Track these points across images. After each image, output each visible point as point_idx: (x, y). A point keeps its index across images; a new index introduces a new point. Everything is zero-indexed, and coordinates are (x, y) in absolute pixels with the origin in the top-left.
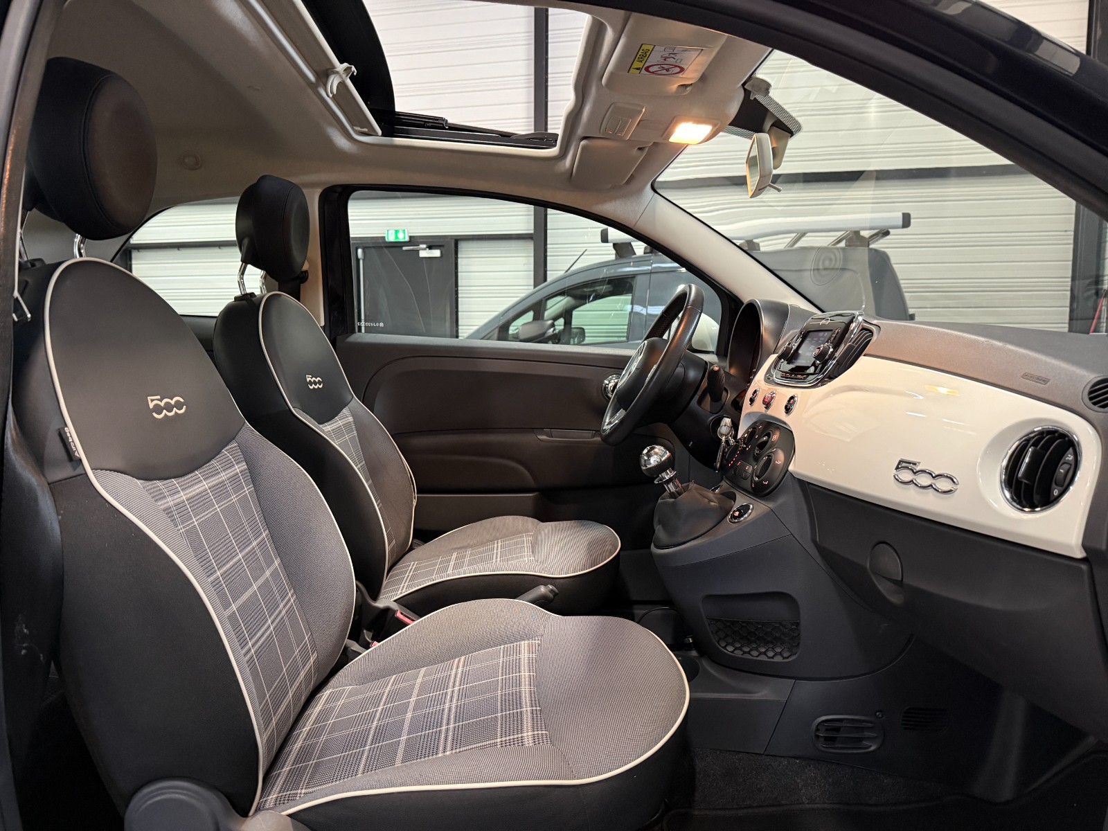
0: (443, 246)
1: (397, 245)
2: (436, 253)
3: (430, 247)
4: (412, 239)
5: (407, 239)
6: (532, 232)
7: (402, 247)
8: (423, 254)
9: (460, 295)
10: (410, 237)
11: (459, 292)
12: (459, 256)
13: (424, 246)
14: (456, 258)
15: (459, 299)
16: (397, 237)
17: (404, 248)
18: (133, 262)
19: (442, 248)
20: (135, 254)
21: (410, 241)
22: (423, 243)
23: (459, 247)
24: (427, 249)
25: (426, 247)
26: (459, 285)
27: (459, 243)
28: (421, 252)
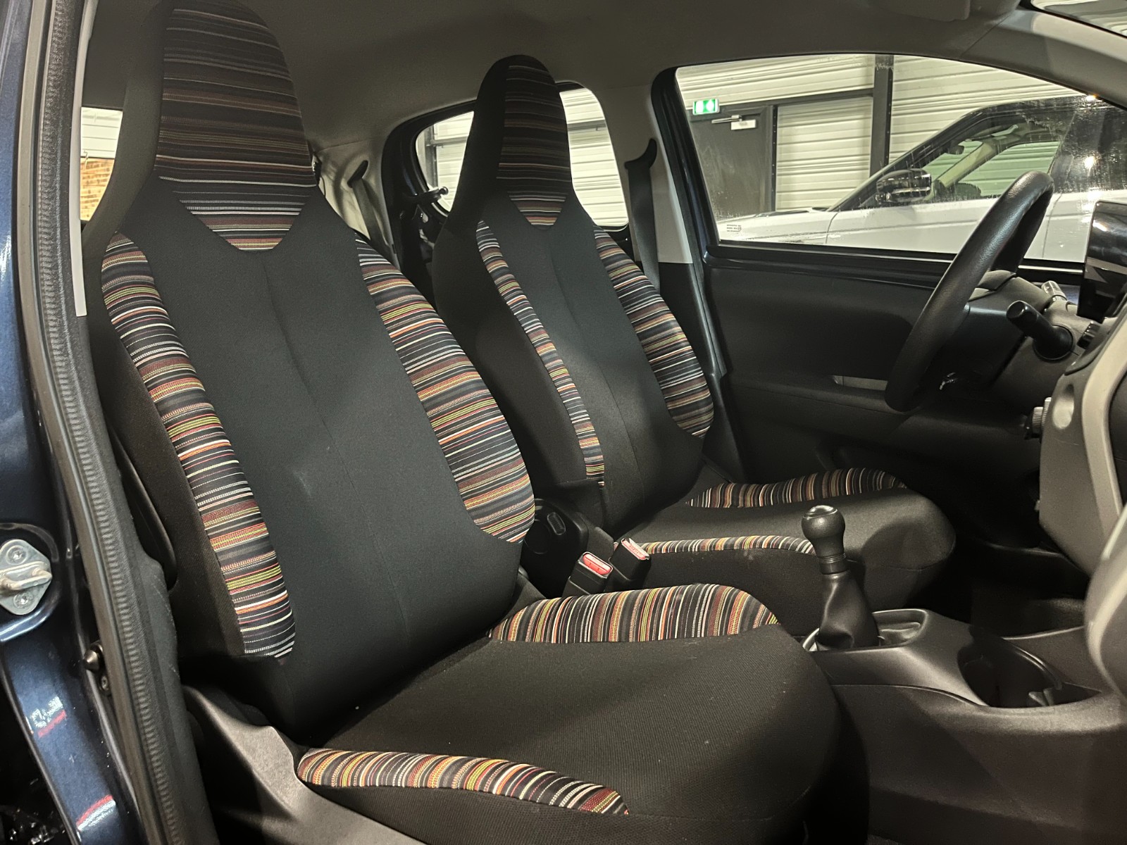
0: (758, 114)
1: (708, 118)
2: (751, 124)
3: (744, 118)
4: (723, 110)
5: (717, 110)
6: (872, 86)
7: (711, 120)
8: (735, 126)
9: (778, 173)
10: (721, 107)
11: (777, 168)
12: (778, 125)
13: (737, 117)
14: (775, 128)
15: (777, 177)
16: (705, 110)
17: (713, 121)
19: (757, 117)
21: (720, 113)
22: (735, 113)
23: (779, 113)
24: (741, 120)
25: (740, 118)
26: (778, 159)
27: (779, 108)
28: (733, 124)
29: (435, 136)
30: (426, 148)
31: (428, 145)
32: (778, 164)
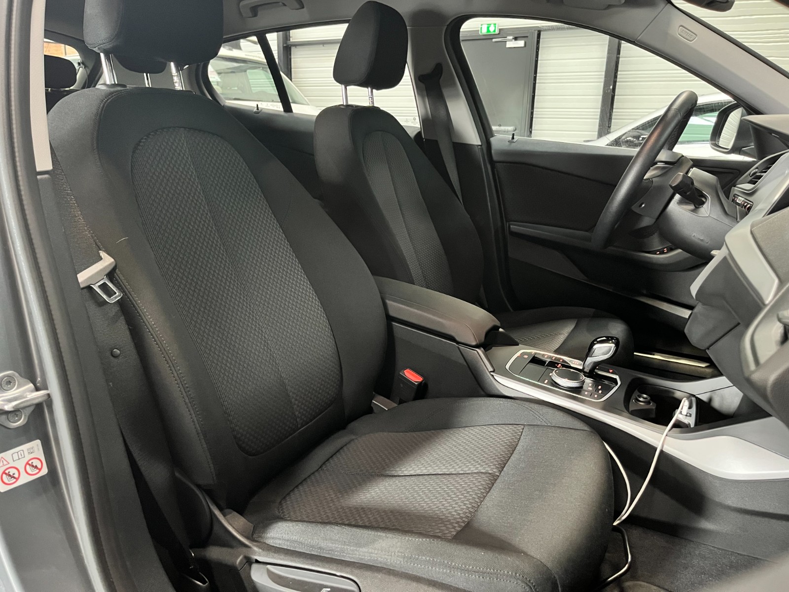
0: (527, 37)
1: (488, 38)
2: (521, 43)
3: (516, 39)
4: (502, 32)
5: (497, 32)
7: (492, 39)
8: (510, 44)
9: (537, 81)
10: (500, 30)
11: (537, 78)
12: (540, 46)
13: (511, 37)
14: (538, 48)
15: (537, 85)
16: (488, 30)
17: (494, 40)
18: (292, 57)
19: (526, 38)
20: (293, 49)
21: (499, 34)
22: (510, 35)
23: (541, 37)
24: (514, 40)
25: (513, 39)
26: (538, 72)
27: (542, 33)
28: (507, 42)
29: (291, 39)
30: (284, 47)
31: (285, 45)
32: (538, 75)
